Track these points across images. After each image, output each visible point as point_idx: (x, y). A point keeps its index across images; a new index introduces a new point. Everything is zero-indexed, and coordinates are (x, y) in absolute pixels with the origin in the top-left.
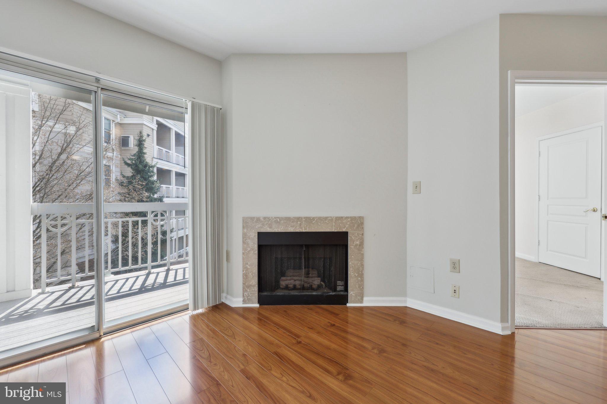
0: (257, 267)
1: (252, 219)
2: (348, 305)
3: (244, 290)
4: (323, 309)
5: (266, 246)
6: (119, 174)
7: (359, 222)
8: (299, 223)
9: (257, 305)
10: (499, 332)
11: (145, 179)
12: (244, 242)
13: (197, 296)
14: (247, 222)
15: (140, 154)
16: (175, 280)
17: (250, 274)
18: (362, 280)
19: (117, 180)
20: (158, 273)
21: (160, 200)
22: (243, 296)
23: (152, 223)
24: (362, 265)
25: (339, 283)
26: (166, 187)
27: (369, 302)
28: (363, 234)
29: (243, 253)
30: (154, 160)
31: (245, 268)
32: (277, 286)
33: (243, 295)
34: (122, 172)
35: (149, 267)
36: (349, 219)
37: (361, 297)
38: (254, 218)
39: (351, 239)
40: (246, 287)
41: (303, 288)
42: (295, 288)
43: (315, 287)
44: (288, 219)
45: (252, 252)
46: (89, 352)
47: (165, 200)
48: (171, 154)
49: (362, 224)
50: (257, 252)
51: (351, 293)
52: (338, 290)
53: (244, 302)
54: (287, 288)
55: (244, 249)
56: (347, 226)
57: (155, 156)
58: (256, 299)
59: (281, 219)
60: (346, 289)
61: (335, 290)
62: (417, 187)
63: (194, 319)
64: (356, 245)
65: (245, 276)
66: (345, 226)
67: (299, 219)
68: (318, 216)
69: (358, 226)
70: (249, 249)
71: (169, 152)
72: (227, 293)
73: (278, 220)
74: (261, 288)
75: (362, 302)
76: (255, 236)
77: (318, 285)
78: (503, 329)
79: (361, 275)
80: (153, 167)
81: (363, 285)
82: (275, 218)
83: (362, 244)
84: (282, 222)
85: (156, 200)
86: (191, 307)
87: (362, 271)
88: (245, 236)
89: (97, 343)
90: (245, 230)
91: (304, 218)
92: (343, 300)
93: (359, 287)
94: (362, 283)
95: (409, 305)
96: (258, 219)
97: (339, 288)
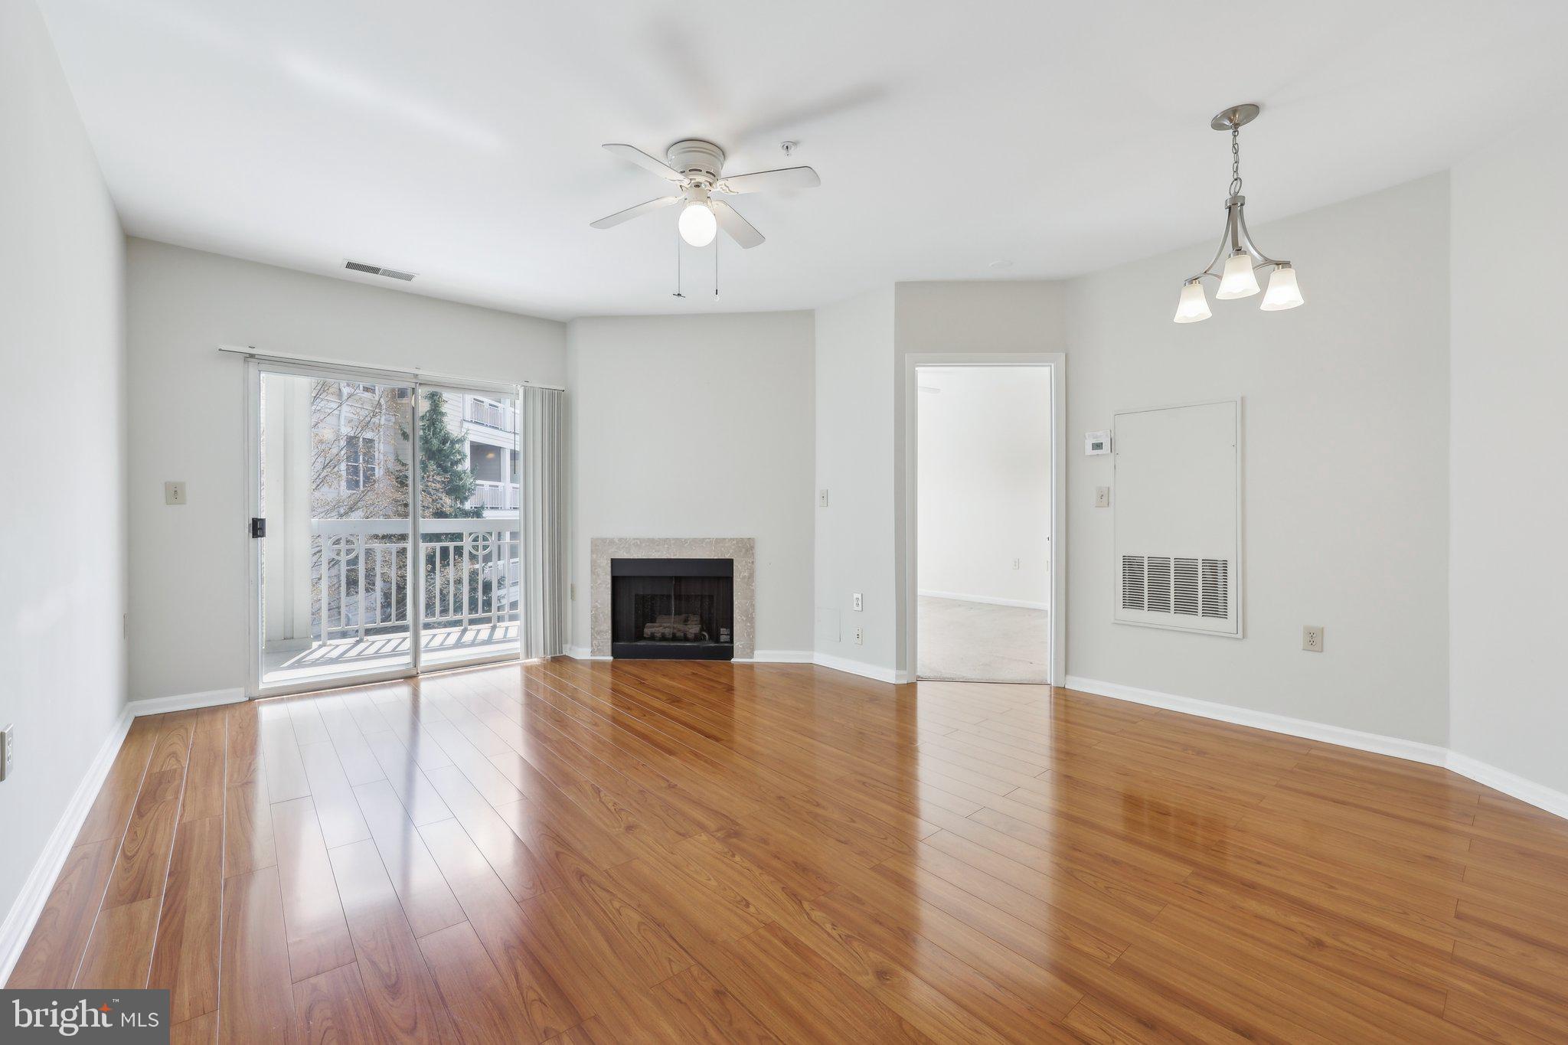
0: (610, 606)
1: (604, 540)
2: (732, 660)
3: (593, 638)
4: (698, 663)
5: (624, 578)
6: (391, 458)
7: (748, 546)
8: (666, 546)
9: (611, 658)
10: (893, 681)
11: (445, 470)
12: (593, 572)
13: (529, 636)
14: (597, 545)
15: (435, 416)
16: (505, 636)
17: (601, 615)
18: (752, 627)
19: (388, 472)
20: (479, 631)
21: (477, 513)
22: (592, 646)
23: (470, 552)
24: (753, 606)
25: (723, 630)
26: (490, 486)
27: (763, 656)
28: (753, 562)
29: (592, 587)
30: (466, 425)
31: (594, 608)
32: (640, 636)
33: (592, 644)
34: (397, 456)
35: (466, 622)
36: (735, 542)
37: (751, 650)
38: (606, 539)
39: (737, 567)
40: (595, 633)
41: (674, 638)
42: (663, 638)
43: (691, 636)
44: (652, 541)
45: (604, 586)
46: (403, 691)
47: (486, 514)
48: (500, 411)
49: (752, 548)
50: (609, 586)
51: (737, 644)
52: (722, 640)
53: (593, 653)
54: (652, 638)
55: (593, 581)
56: (731, 551)
57: (468, 417)
58: (610, 652)
59: (642, 541)
60: (732, 641)
61: (717, 640)
62: (825, 497)
63: (528, 670)
64: (744, 577)
65: (595, 619)
66: (729, 552)
67: (666, 540)
68: (692, 537)
69: (747, 550)
70: (599, 582)
71: (497, 407)
72: (572, 643)
73: (639, 543)
74: (616, 636)
75: (752, 657)
76: (607, 564)
77: (695, 634)
78: (897, 676)
79: (750, 619)
80: (461, 441)
81: (754, 632)
82: (634, 539)
83: (751, 576)
84: (644, 545)
85: (466, 514)
86: (522, 656)
87: (752, 614)
88: (594, 565)
89: (415, 679)
90: (594, 556)
91: (674, 539)
92: (727, 653)
93: (748, 635)
94: (752, 630)
95: (816, 661)
96: (612, 542)
97: (723, 638)
